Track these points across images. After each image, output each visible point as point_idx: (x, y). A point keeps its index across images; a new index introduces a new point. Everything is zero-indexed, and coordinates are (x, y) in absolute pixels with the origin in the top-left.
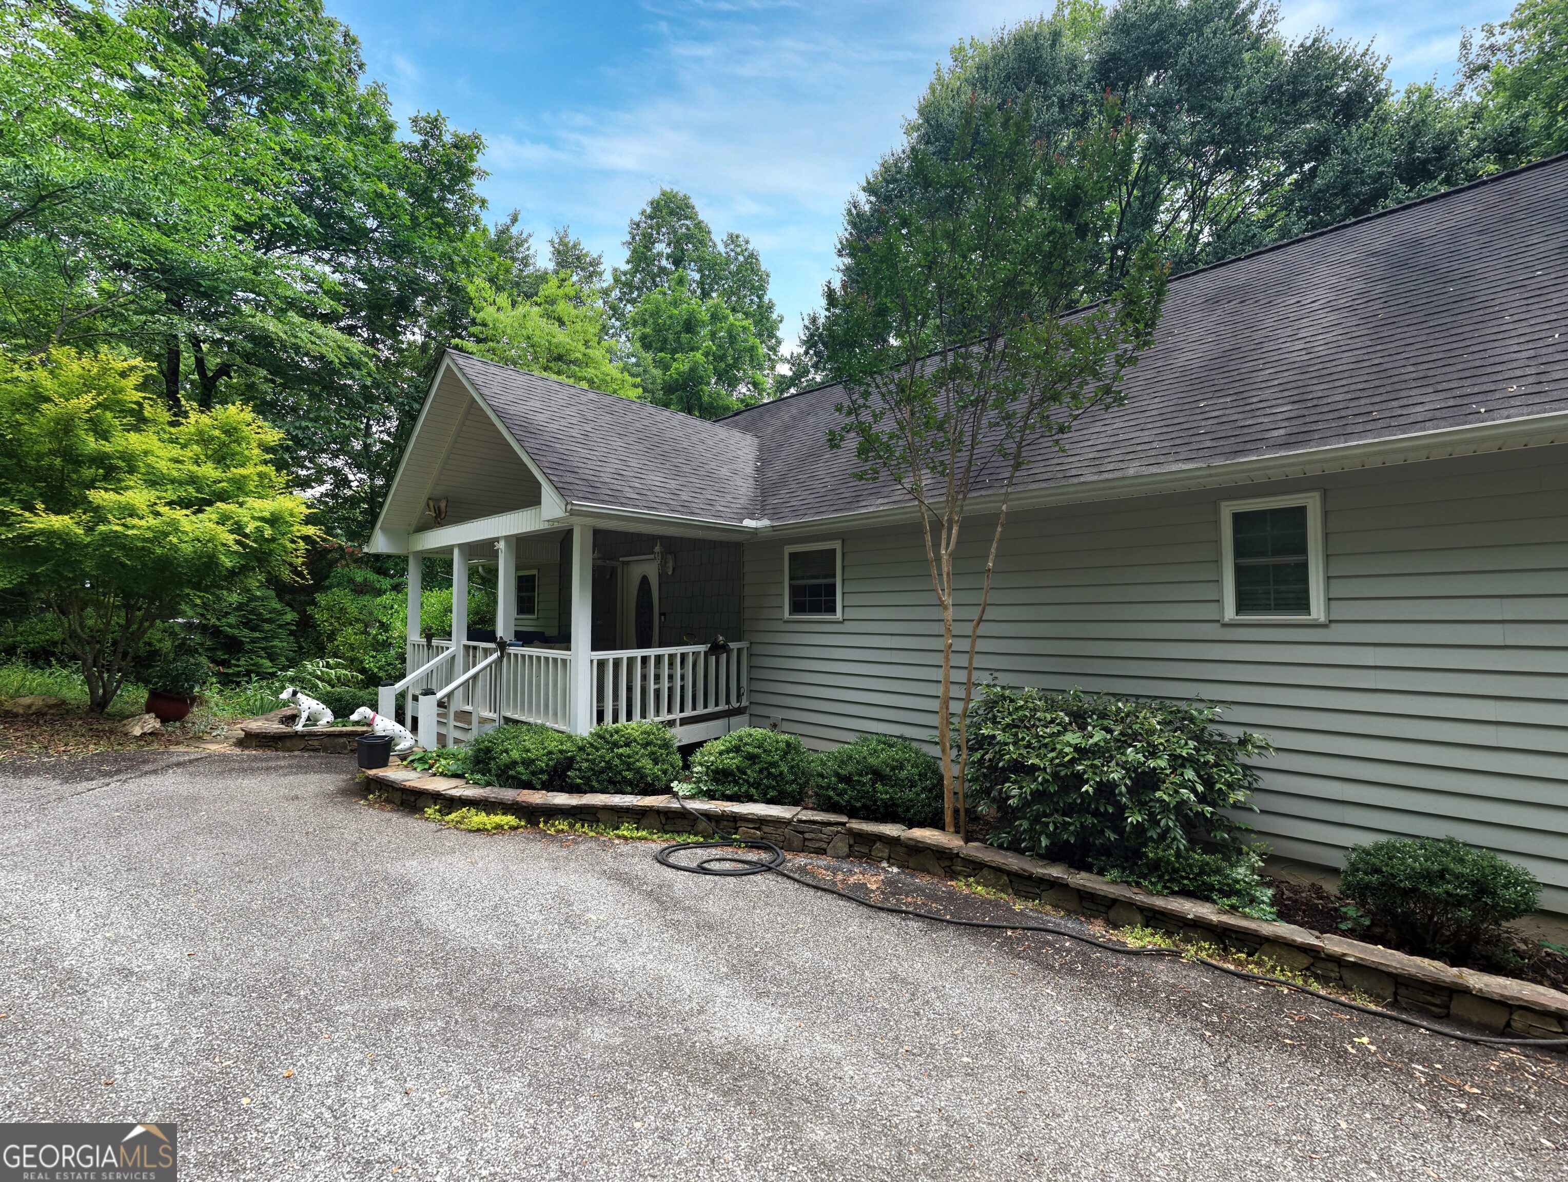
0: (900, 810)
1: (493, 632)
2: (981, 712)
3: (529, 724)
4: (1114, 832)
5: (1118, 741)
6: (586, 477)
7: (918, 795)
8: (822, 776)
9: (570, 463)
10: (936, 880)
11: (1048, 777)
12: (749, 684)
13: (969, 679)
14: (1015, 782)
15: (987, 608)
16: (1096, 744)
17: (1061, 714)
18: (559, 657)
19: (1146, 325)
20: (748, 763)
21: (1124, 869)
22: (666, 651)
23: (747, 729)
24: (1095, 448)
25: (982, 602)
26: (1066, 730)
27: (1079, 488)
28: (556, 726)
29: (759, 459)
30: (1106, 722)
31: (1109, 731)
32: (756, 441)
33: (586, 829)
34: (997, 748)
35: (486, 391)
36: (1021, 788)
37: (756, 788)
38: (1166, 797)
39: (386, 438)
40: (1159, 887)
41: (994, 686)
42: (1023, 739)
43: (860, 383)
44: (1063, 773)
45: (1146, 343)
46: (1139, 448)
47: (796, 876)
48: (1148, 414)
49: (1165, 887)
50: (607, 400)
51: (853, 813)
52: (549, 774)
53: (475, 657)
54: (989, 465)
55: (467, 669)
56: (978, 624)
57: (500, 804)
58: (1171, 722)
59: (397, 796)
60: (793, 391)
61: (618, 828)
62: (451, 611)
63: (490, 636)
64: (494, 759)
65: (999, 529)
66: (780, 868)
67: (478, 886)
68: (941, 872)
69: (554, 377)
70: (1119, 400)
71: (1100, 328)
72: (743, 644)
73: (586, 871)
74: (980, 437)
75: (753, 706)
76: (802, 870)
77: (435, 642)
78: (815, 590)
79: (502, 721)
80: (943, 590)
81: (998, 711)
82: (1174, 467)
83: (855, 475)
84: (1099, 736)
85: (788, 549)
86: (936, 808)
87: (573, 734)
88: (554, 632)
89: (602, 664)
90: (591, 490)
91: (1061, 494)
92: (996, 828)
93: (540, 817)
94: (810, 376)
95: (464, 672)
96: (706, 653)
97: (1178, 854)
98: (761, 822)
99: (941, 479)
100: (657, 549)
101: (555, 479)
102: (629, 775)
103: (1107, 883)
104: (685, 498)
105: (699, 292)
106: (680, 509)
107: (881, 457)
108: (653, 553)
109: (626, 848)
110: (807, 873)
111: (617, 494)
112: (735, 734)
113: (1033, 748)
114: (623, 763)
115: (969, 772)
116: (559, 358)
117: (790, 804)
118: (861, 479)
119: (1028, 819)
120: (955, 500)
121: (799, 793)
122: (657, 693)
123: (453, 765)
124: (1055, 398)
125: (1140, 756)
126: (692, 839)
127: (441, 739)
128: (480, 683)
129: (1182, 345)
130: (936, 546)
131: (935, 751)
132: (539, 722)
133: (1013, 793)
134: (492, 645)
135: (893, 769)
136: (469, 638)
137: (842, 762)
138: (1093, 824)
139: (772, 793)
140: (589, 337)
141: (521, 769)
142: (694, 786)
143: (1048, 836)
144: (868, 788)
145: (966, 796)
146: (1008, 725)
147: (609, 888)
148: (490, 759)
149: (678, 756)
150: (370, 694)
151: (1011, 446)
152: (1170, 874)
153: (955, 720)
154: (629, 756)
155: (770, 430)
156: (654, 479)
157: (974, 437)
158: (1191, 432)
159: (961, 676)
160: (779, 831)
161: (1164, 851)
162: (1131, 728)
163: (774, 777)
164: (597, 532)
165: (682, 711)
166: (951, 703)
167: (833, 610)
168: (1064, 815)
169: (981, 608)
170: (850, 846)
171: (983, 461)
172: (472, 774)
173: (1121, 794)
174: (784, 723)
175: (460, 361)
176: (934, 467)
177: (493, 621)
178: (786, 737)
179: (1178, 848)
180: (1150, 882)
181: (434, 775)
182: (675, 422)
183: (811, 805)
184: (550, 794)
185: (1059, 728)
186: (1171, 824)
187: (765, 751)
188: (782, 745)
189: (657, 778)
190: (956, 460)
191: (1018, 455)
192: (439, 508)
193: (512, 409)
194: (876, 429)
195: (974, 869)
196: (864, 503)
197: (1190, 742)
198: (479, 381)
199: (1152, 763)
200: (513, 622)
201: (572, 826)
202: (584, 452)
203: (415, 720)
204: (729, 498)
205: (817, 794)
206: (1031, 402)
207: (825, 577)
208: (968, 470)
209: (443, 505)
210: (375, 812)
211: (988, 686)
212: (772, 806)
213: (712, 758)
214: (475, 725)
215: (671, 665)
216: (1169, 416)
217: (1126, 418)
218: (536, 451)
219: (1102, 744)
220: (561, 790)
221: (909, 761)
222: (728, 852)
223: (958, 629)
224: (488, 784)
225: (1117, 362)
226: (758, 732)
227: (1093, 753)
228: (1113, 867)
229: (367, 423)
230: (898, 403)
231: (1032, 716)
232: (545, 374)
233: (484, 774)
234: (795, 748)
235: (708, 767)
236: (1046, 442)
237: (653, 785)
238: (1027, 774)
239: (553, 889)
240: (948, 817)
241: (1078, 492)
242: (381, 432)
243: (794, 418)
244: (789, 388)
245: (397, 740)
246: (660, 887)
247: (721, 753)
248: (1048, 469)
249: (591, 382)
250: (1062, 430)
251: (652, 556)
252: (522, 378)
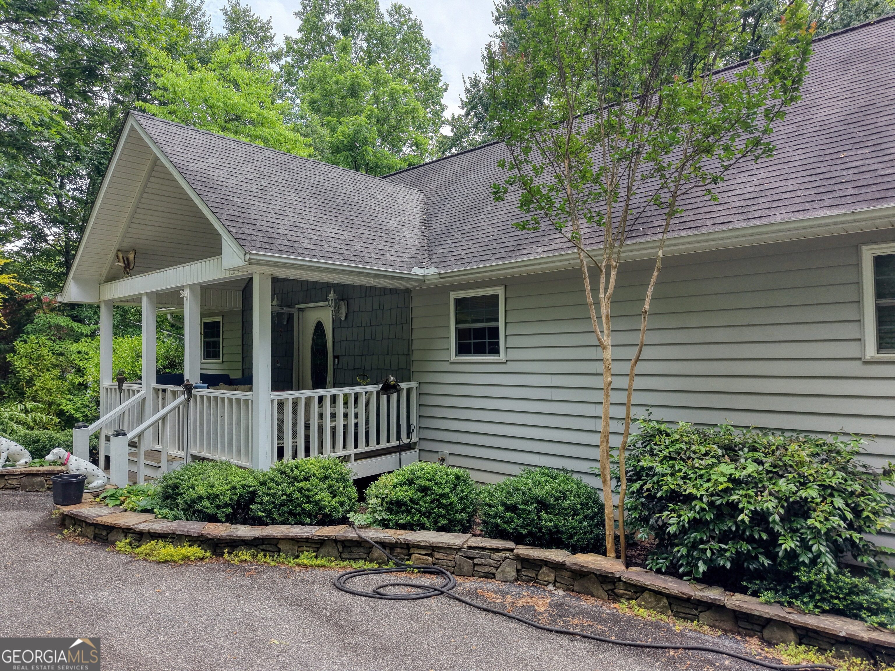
0: (564, 536)
1: (182, 376)
2: (638, 445)
3: (214, 461)
4: (767, 557)
5: (768, 472)
6: (263, 228)
7: (580, 523)
8: (490, 505)
9: (248, 216)
10: (600, 603)
11: (704, 506)
12: (418, 422)
13: (628, 414)
14: (673, 511)
15: (644, 348)
16: (749, 476)
17: (715, 447)
18: (242, 398)
19: (793, 82)
20: (420, 494)
21: (777, 591)
22: (340, 391)
23: (419, 464)
24: (742, 197)
25: (639, 343)
26: (720, 462)
27: (729, 234)
28: (239, 463)
29: (425, 212)
30: (756, 455)
31: (760, 463)
32: (421, 195)
33: (267, 560)
34: (655, 479)
35: (167, 149)
36: (679, 516)
37: (428, 517)
38: (817, 525)
39: (78, 195)
40: (811, 606)
41: (650, 420)
42: (680, 470)
43: (521, 140)
44: (718, 503)
45: (792, 99)
46: (785, 196)
47: (468, 599)
48: (791, 165)
49: (816, 607)
50: (283, 159)
51: (519, 540)
52: (233, 508)
53: (164, 399)
54: (643, 215)
55: (156, 410)
56: (636, 362)
57: (186, 536)
58: (817, 454)
59: (90, 531)
60: (454, 151)
61: (298, 557)
62: (141, 356)
63: (178, 380)
64: (182, 494)
65: (656, 273)
66: (452, 592)
67: (168, 612)
68: (605, 595)
69: (231, 136)
70: (768, 151)
71: (751, 84)
72: (412, 384)
73: (267, 599)
74: (634, 188)
75: (422, 442)
76: (473, 593)
77: (126, 386)
78: (479, 333)
79: (190, 459)
80: (602, 332)
81: (655, 445)
82: (820, 213)
83: (518, 225)
84: (751, 468)
85: (454, 295)
86: (598, 535)
87: (255, 469)
88: (237, 375)
89: (281, 404)
90: (268, 240)
91: (712, 240)
92: (654, 554)
93: (225, 547)
94: (471, 137)
95: (154, 414)
96: (378, 393)
97: (829, 578)
98: (432, 549)
99: (597, 228)
100: (331, 296)
101: (234, 230)
102: (308, 507)
103: (761, 603)
104: (358, 248)
105: (366, 60)
106: (353, 258)
107: (542, 208)
108: (326, 300)
109: (305, 576)
110: (478, 597)
111: (295, 244)
112: (407, 467)
113: (690, 479)
114: (305, 496)
115: (629, 502)
116: (237, 119)
117: (459, 531)
118: (523, 228)
119: (686, 546)
120: (612, 246)
121: (468, 521)
122: (333, 430)
123: (143, 502)
124: (708, 151)
125: (792, 485)
126: (368, 565)
127: (133, 477)
128: (169, 424)
129: (820, 101)
130: (595, 290)
131: (596, 483)
132: (224, 459)
133: (671, 521)
134: (180, 388)
135: (557, 499)
136: (158, 382)
137: (509, 493)
138: (749, 550)
139: (443, 522)
140: (263, 98)
141: (206, 503)
142: (369, 516)
143: (705, 562)
144: (533, 516)
145: (626, 524)
146: (665, 457)
147: (291, 614)
148: (177, 494)
149: (354, 489)
150: (66, 435)
151: (666, 197)
152: (820, 594)
153: (615, 453)
154: (309, 490)
155: (434, 185)
156: (329, 230)
157: (629, 188)
158: (833, 181)
159: (620, 412)
160: (450, 557)
161: (816, 574)
162: (781, 460)
163: (445, 507)
164: (275, 281)
165: (356, 446)
166: (611, 437)
167: (495, 350)
168: (720, 542)
169: (637, 349)
170: (518, 571)
171: (637, 210)
172: (160, 509)
173: (774, 521)
174: (451, 457)
175: (143, 122)
176: (591, 217)
177: (181, 365)
178: (455, 470)
179: (828, 571)
180: (802, 601)
181: (126, 510)
182: (346, 178)
183: (478, 532)
184: (234, 526)
185: (714, 460)
186: (823, 549)
187: (436, 484)
188: (452, 478)
189: (335, 509)
190: (612, 210)
191: (671, 205)
192: (128, 259)
193: (193, 166)
194: (537, 182)
195: (635, 592)
196: (525, 252)
197: (838, 473)
198: (161, 140)
199: (803, 493)
200: (198, 366)
201: (255, 556)
202: (261, 206)
203: (108, 459)
204: (398, 248)
205: (485, 522)
206: (685, 154)
207: (488, 320)
208: (624, 219)
209: (131, 256)
210: (69, 546)
211: (645, 421)
212: (442, 533)
213: (387, 491)
214: (164, 464)
215: (346, 403)
216: (811, 166)
217: (771, 169)
218: (216, 205)
219: (755, 475)
220: (245, 522)
221: (571, 492)
222: (403, 577)
223: (616, 368)
224: (176, 518)
225: (766, 116)
226: (430, 466)
227: (747, 483)
228: (767, 590)
229: (62, 182)
230: (557, 158)
231: (688, 449)
232: (223, 134)
233: (172, 509)
234: (464, 481)
235: (383, 499)
236: (698, 192)
237: (330, 515)
238: (684, 503)
239: (238, 615)
240: (609, 544)
241: (727, 238)
242: (74, 190)
243: (456, 174)
244: (450, 148)
245: (89, 479)
246: (339, 611)
247: (395, 486)
248: (699, 217)
249: (265, 140)
250: (715, 181)
251: (326, 303)
252: (201, 137)
